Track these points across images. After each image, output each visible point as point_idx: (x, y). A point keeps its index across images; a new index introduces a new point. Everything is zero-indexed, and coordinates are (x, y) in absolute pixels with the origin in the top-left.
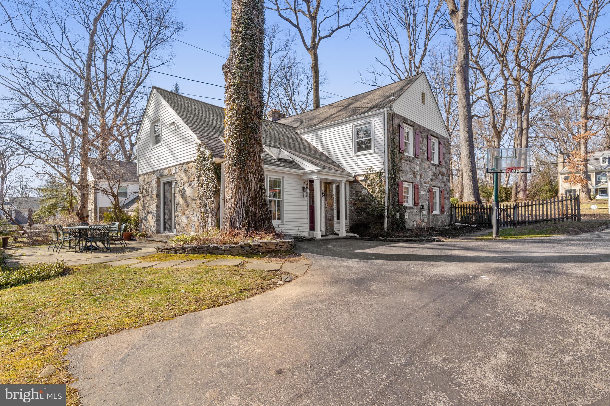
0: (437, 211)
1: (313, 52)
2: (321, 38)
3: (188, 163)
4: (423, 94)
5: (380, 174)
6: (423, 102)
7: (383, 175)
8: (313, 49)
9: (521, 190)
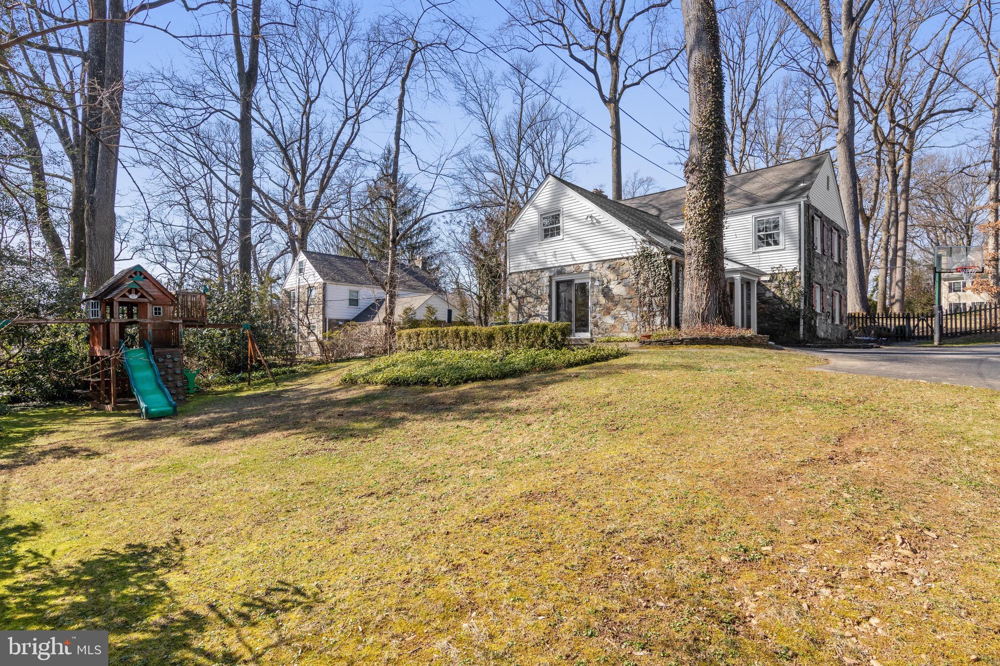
0: (837, 322)
1: (612, 105)
2: (625, 87)
3: (620, 259)
4: (828, 178)
5: (793, 273)
6: (828, 189)
7: (798, 275)
8: (613, 101)
9: (897, 301)
